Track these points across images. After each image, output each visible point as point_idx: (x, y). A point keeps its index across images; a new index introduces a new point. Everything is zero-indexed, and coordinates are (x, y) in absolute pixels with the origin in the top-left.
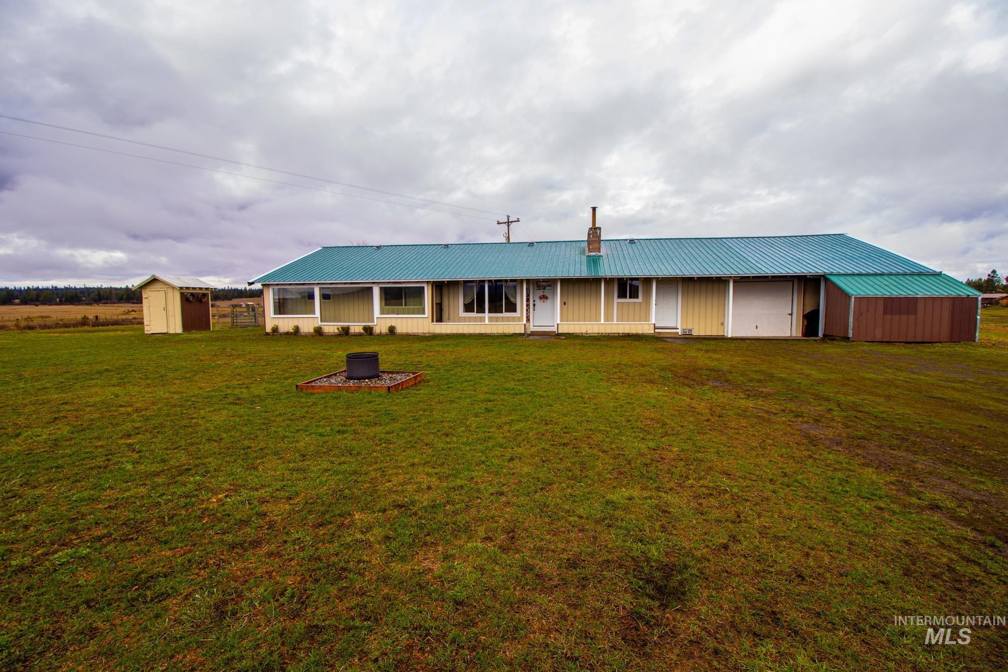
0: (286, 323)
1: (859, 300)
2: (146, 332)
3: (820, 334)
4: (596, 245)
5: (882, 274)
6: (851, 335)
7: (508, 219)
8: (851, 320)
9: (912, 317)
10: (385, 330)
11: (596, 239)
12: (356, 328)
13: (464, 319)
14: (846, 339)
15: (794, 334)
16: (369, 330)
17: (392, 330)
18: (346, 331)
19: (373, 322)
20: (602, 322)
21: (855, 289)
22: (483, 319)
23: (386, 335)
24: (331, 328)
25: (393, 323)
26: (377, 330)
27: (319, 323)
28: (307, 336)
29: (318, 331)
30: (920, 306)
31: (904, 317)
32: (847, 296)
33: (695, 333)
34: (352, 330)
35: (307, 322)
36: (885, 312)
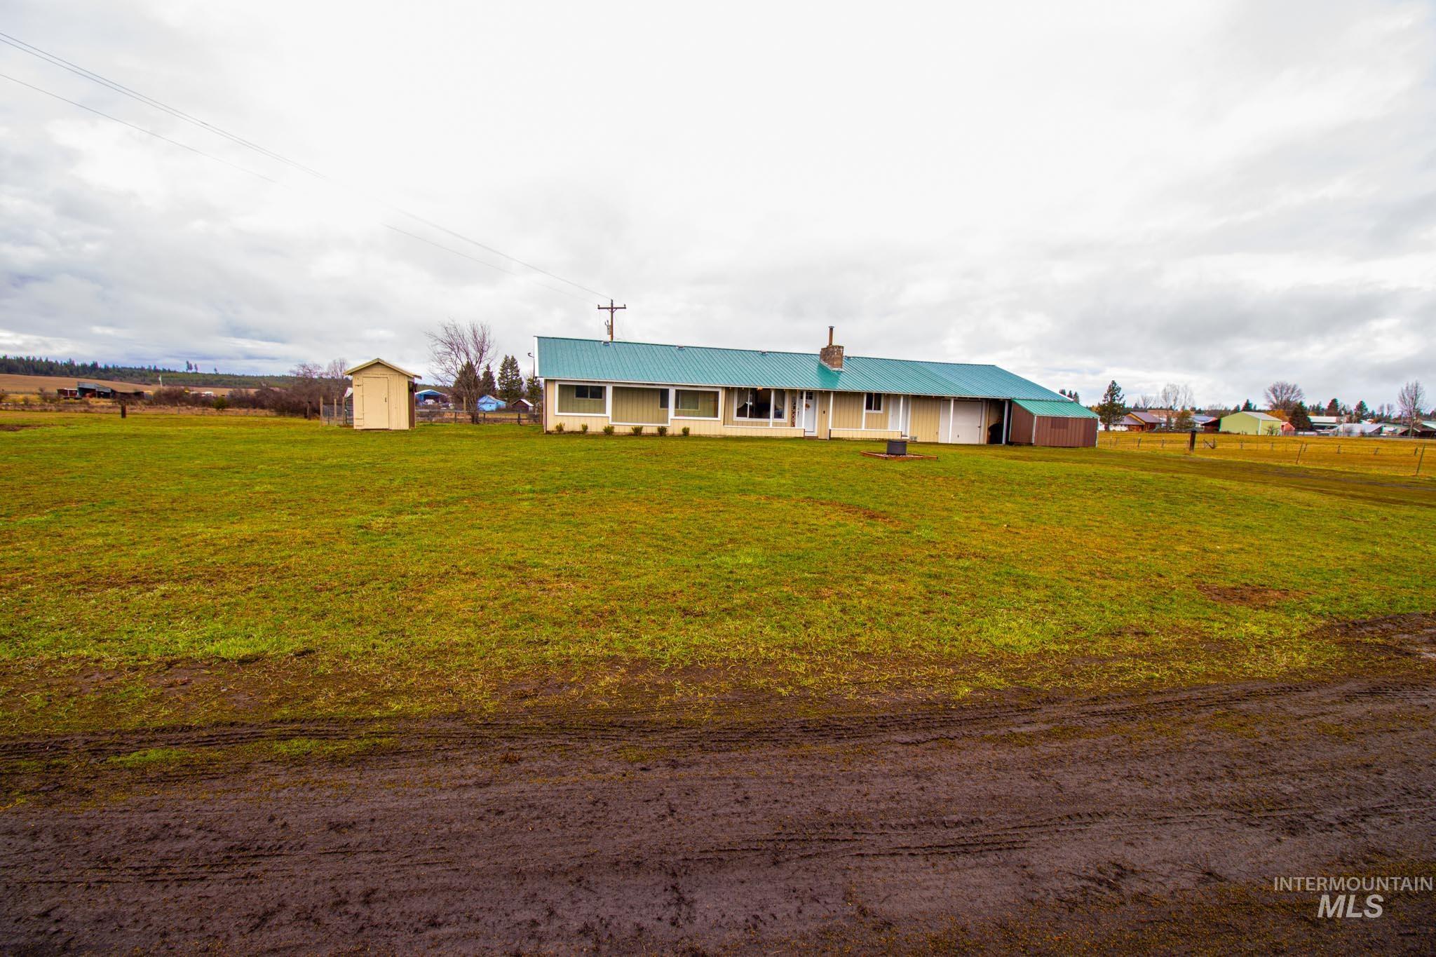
0: (573, 421)
1: (1039, 417)
2: (355, 428)
3: (1004, 442)
4: (839, 362)
5: (1042, 401)
6: (1033, 442)
7: (612, 304)
8: (1034, 431)
9: (1065, 430)
10: (679, 431)
11: (839, 356)
12: (650, 428)
13: (737, 423)
14: (1031, 444)
15: (982, 443)
16: (662, 431)
17: (686, 432)
18: (637, 432)
19: (667, 422)
20: (863, 429)
21: (1037, 410)
22: (767, 424)
23: (679, 436)
24: (623, 427)
25: (687, 425)
26: (670, 432)
27: (611, 423)
28: (595, 436)
29: (609, 432)
30: (1070, 422)
31: (1061, 430)
32: (1031, 415)
33: (919, 440)
34: (644, 431)
35: (597, 421)
36: (1052, 427)
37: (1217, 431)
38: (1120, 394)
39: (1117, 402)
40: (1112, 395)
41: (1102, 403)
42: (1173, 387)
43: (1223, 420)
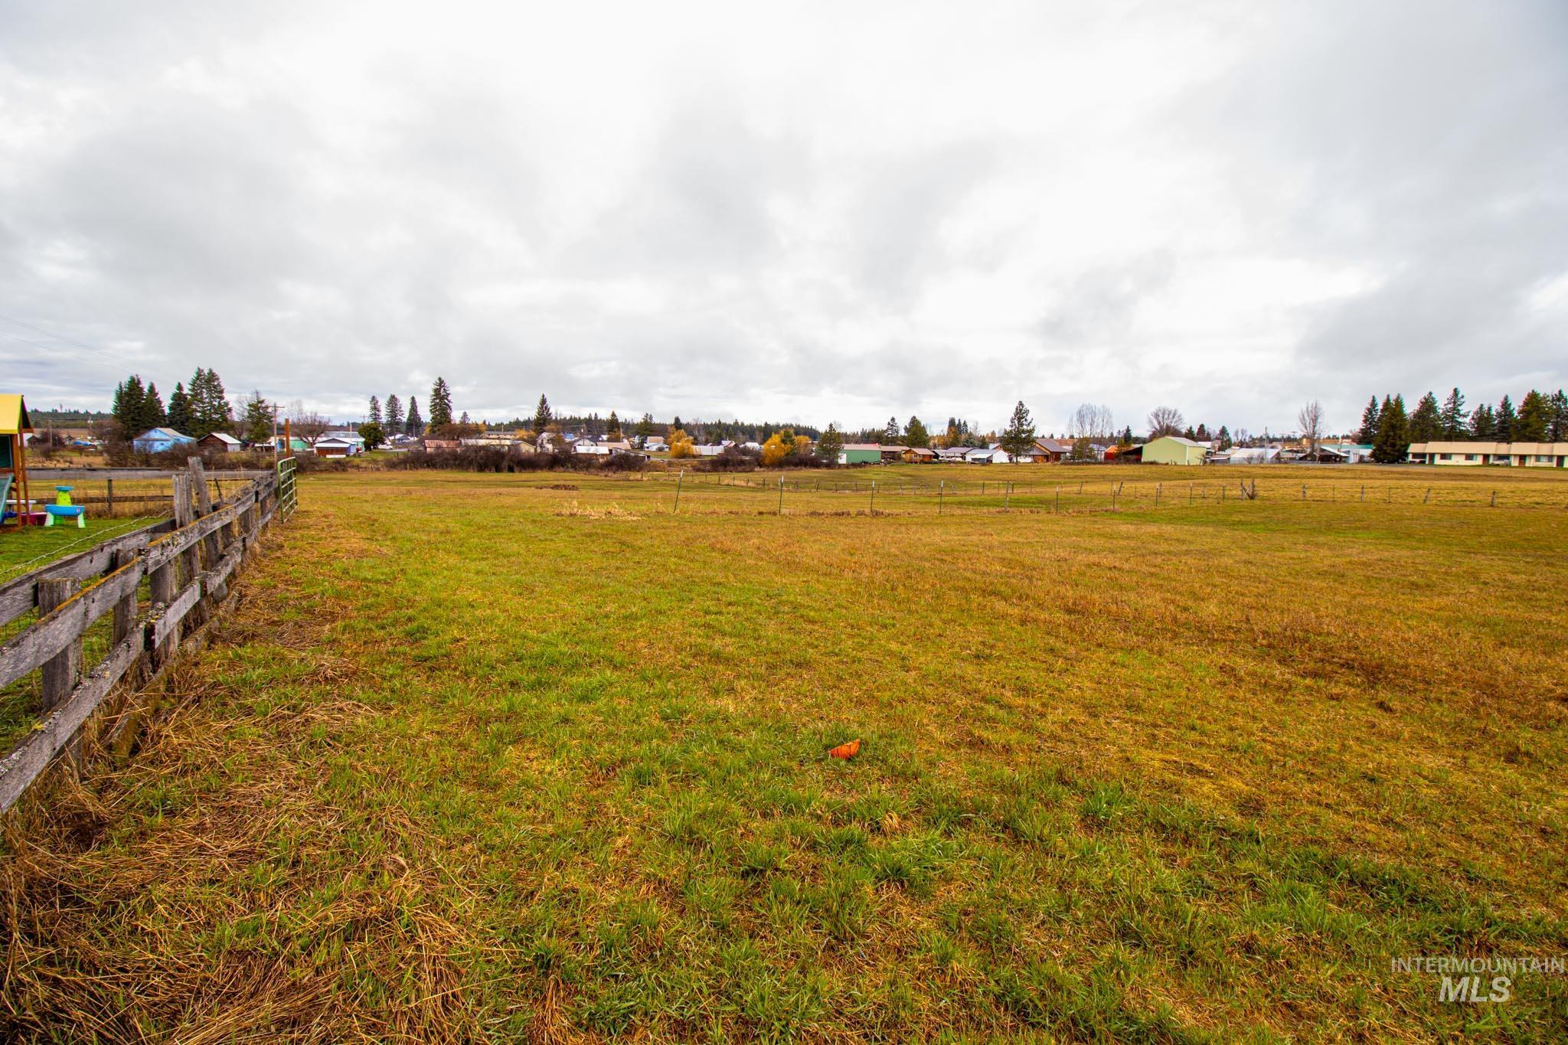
37: (1138, 461)
38: (1029, 418)
39: (1025, 427)
40: (1019, 419)
41: (1009, 429)
42: (1089, 407)
43: (1146, 448)
